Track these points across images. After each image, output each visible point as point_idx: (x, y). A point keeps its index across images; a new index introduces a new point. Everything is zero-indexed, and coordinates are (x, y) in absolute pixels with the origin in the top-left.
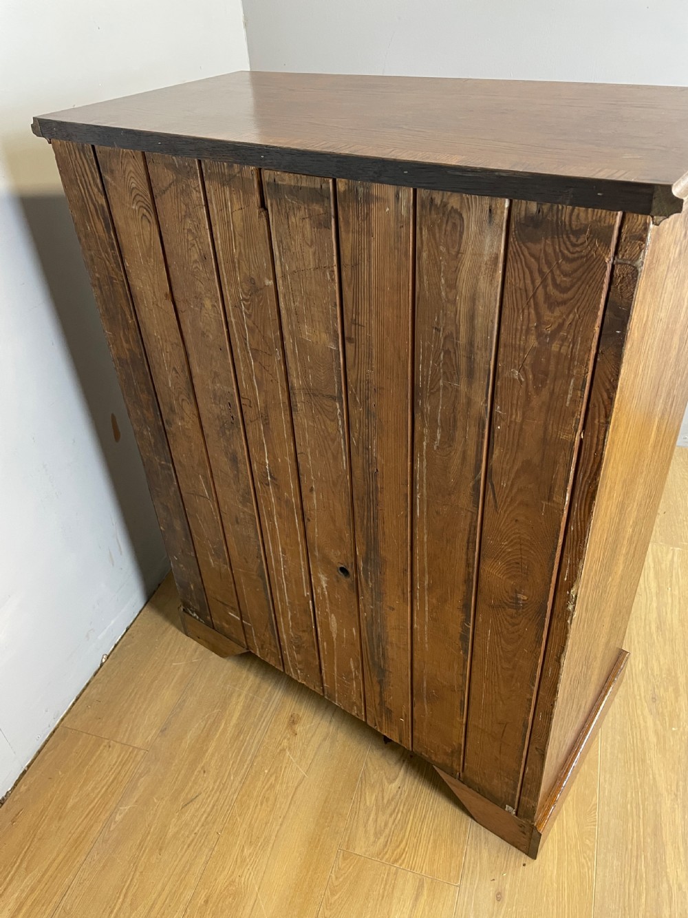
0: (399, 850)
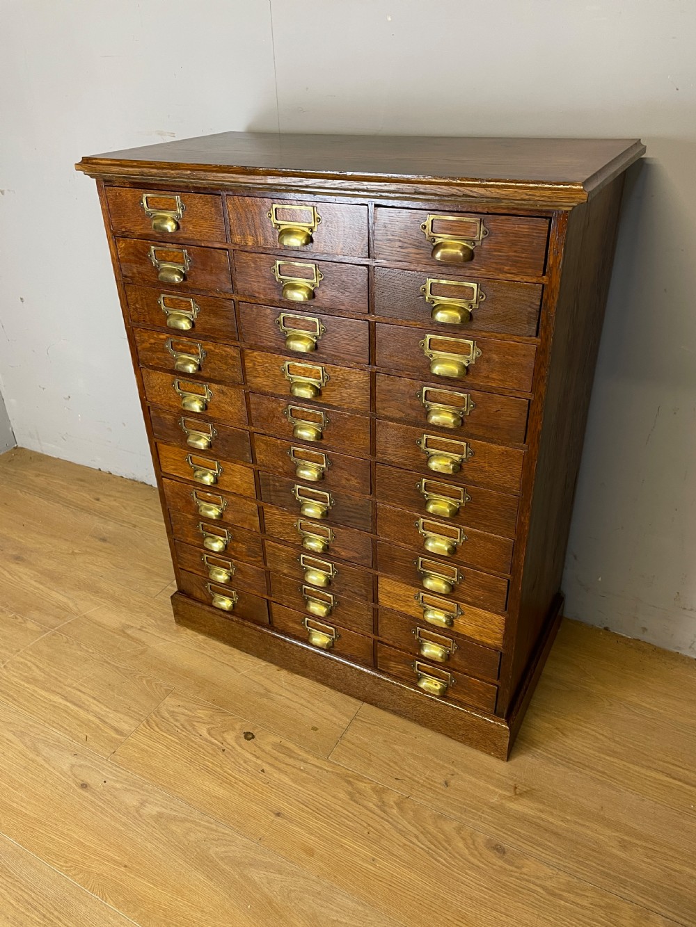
0: (154, 725)
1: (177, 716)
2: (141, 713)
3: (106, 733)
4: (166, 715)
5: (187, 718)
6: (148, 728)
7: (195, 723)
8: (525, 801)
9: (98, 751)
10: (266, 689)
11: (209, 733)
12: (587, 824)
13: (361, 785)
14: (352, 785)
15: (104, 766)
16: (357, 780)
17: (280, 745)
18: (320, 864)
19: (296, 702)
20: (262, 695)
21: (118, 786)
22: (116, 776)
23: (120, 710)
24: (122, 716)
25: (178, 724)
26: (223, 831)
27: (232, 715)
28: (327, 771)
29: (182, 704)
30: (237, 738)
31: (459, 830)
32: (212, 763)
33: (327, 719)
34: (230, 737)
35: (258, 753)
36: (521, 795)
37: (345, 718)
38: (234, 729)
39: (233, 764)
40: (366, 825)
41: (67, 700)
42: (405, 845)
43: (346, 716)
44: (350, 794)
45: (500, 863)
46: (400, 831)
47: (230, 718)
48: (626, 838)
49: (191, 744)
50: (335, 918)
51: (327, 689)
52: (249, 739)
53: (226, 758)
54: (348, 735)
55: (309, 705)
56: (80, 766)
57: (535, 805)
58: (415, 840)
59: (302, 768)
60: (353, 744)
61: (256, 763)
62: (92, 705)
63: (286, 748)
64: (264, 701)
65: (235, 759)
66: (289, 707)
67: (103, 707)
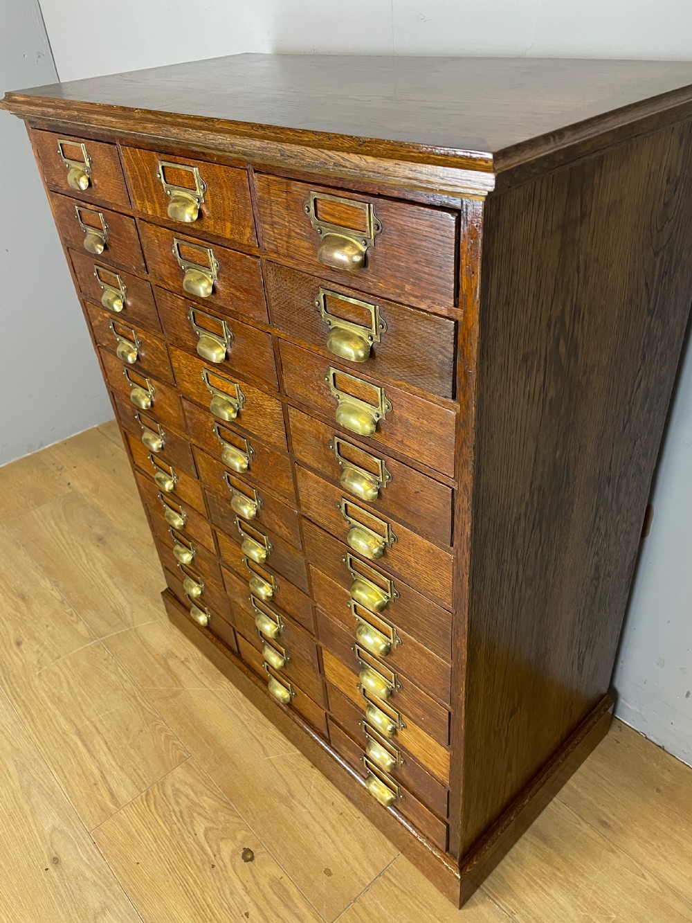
0: (152, 802)
1: (180, 797)
2: (145, 780)
3: (101, 795)
4: (169, 791)
5: (189, 804)
6: (145, 803)
7: (195, 814)
9: (84, 818)
10: (289, 791)
11: (206, 835)
15: (84, 842)
17: (280, 883)
19: (319, 823)
20: (284, 800)
21: (88, 874)
22: (90, 859)
23: (125, 767)
24: (125, 777)
25: (176, 809)
29: (191, 781)
30: (234, 853)
32: (195, 881)
33: (348, 863)
34: (227, 848)
35: (251, 885)
37: (370, 870)
38: (234, 839)
39: (217, 891)
43: (373, 865)
47: (236, 820)
49: (182, 843)
51: (363, 817)
52: (246, 860)
54: (366, 899)
55: (333, 834)
56: (62, 832)
60: (369, 914)
61: (243, 900)
62: (101, 752)
63: (285, 890)
64: (283, 807)
65: (221, 885)
66: (308, 827)
67: (110, 758)
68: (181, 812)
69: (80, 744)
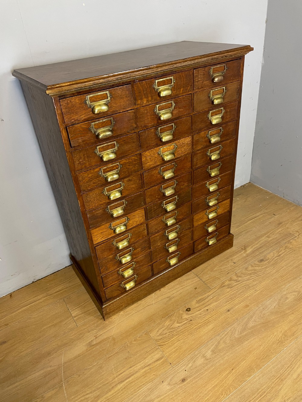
0: (163, 343)
1: (163, 333)
2: (153, 348)
3: (157, 365)
4: (161, 337)
5: (167, 330)
6: (163, 346)
7: (171, 327)
8: (247, 249)
9: (166, 371)
10: (168, 298)
11: (179, 323)
12: (259, 240)
13: (226, 283)
14: (225, 286)
15: (176, 369)
16: (224, 284)
17: (198, 301)
18: (252, 305)
19: (180, 290)
20: (170, 299)
21: (190, 365)
22: (184, 365)
23: (145, 357)
24: (150, 356)
25: (168, 334)
26: (229, 330)
27: (174, 313)
28: (216, 291)
29: (157, 330)
30: (187, 314)
31: (252, 266)
32: (195, 326)
33: (193, 283)
34: (185, 316)
35: (198, 309)
36: (245, 249)
37: (196, 278)
38: (182, 314)
39: (199, 319)
40: (242, 288)
41: (123, 381)
42: (253, 281)
44: (228, 288)
45: (266, 262)
46: (248, 280)
47: (175, 314)
48: (266, 236)
49: (182, 331)
50: (273, 307)
52: (190, 310)
53: (196, 320)
54: (204, 280)
55: (184, 286)
56: (171, 380)
57: (250, 247)
58: (252, 278)
59: (212, 298)
60: (208, 280)
61: (202, 311)
62: (135, 369)
63: (200, 300)
64: (173, 300)
65: (197, 317)
66: (181, 293)
67: (139, 364)
68: (170, 332)
69: (127, 381)
